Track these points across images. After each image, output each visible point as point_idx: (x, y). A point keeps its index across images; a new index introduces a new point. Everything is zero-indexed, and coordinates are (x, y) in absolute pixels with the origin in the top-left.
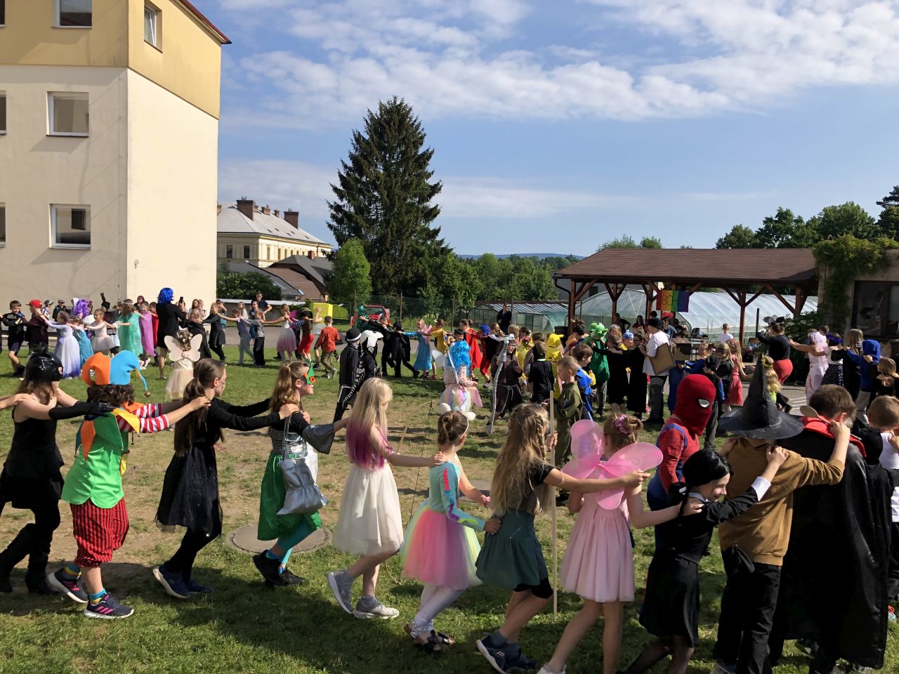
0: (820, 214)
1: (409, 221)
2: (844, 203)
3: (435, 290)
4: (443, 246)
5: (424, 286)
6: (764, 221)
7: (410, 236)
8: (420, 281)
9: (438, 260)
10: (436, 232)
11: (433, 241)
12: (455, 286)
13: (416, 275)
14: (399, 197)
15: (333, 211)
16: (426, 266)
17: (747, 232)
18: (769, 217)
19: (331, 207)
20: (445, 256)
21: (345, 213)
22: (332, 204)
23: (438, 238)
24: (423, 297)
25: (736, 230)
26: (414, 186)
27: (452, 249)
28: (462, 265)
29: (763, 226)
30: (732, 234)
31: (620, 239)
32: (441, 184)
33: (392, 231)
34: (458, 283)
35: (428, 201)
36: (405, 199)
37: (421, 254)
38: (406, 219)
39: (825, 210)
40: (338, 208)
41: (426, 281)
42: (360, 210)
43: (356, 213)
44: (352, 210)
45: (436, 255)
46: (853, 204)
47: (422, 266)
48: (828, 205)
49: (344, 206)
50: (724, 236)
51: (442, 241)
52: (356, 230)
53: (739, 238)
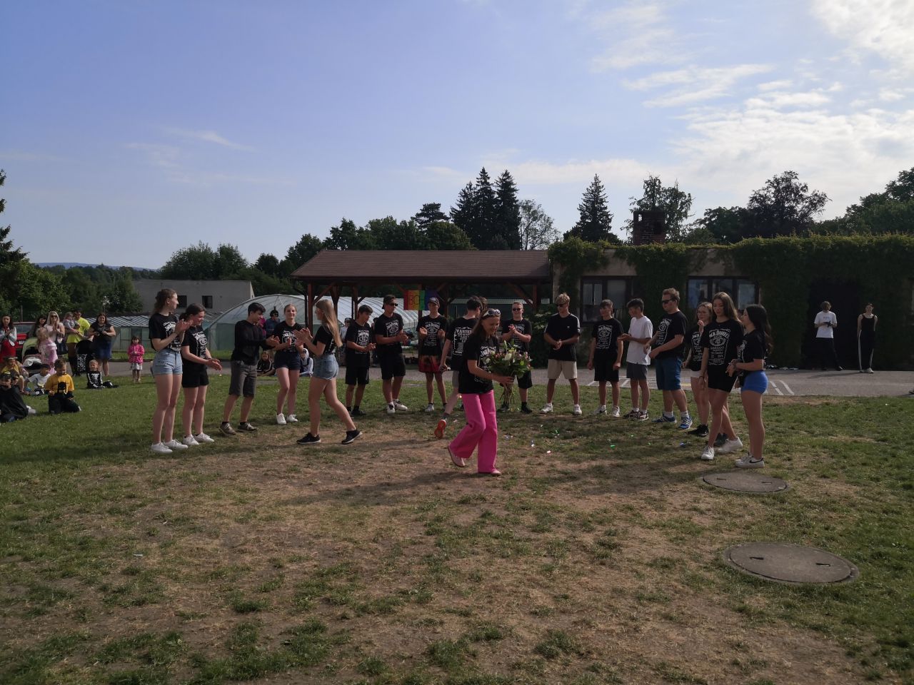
0: (367, 226)
2: (386, 217)
9: (8, 267)
17: (316, 241)
18: (335, 227)
20: (18, 261)
25: (306, 239)
27: (25, 254)
28: (40, 274)
29: (330, 236)
30: (301, 243)
31: (197, 246)
39: (370, 222)
45: (4, 261)
46: (392, 218)
48: (374, 218)
50: (295, 244)
53: (310, 247)
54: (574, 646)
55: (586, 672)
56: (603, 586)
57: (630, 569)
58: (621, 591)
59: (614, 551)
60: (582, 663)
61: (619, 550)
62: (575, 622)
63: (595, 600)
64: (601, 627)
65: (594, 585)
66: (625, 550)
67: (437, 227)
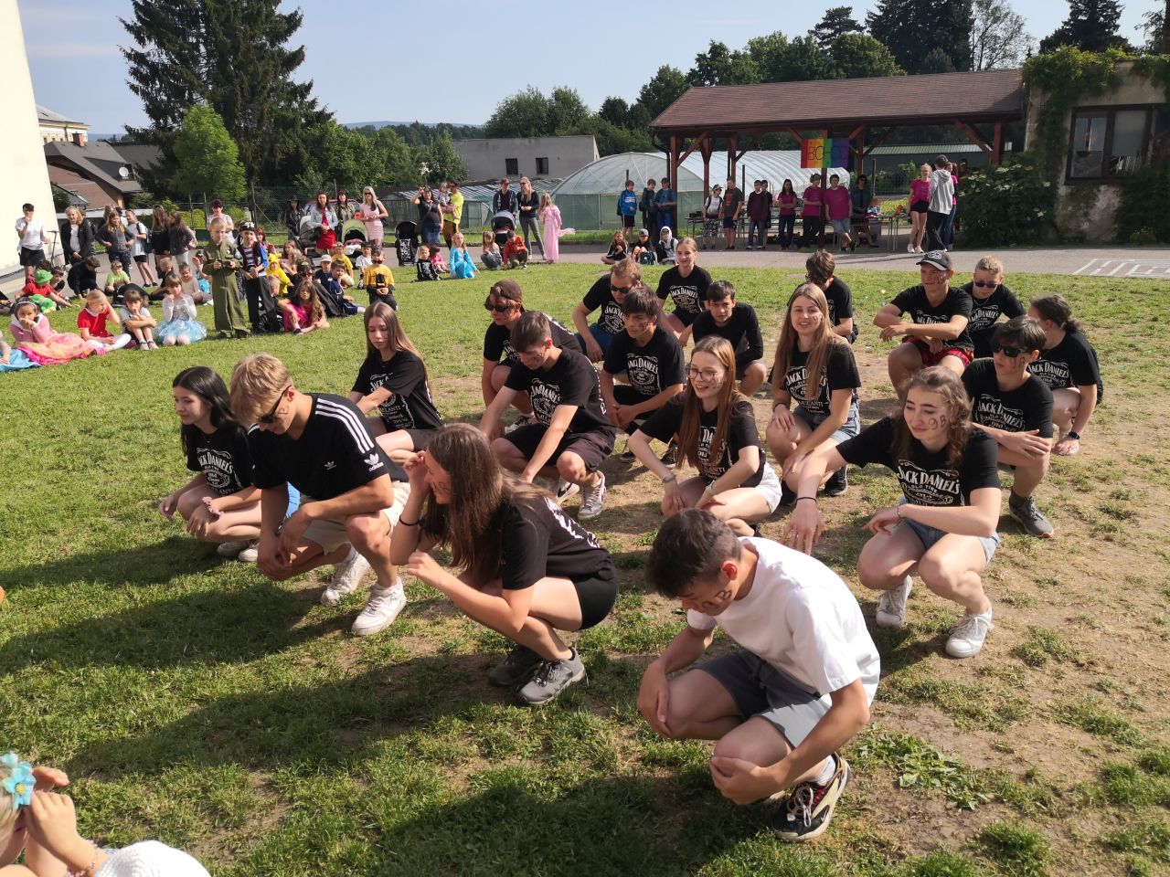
0: (746, 48)
1: (266, 73)
2: (771, 33)
3: (320, 176)
4: (318, 109)
5: (303, 171)
6: (698, 60)
8: (293, 166)
9: (315, 131)
10: (308, 88)
11: (301, 103)
12: (349, 169)
13: (288, 155)
15: (132, 64)
16: (299, 141)
17: (676, 74)
18: (701, 53)
19: (129, 56)
20: (324, 123)
21: (153, 66)
22: (129, 51)
23: (309, 98)
24: (305, 188)
25: (664, 72)
26: (263, 18)
27: (332, 114)
29: (695, 66)
30: (657, 79)
32: (300, 13)
33: (242, 89)
34: (351, 164)
35: (286, 40)
37: (289, 124)
38: (260, 70)
39: (751, 43)
40: (139, 58)
41: (303, 165)
44: (166, 59)
45: (309, 123)
47: (291, 143)
48: (754, 36)
49: (149, 54)
50: (650, 81)
51: (313, 103)
53: (668, 84)
54: (1069, 652)
55: (1089, 690)
56: (1110, 571)
57: (1154, 550)
58: (1139, 581)
59: (1126, 521)
60: (1083, 676)
61: (1134, 521)
62: (1069, 620)
63: (1099, 590)
64: (1110, 629)
65: (1097, 569)
66: (1142, 522)
67: (846, 43)
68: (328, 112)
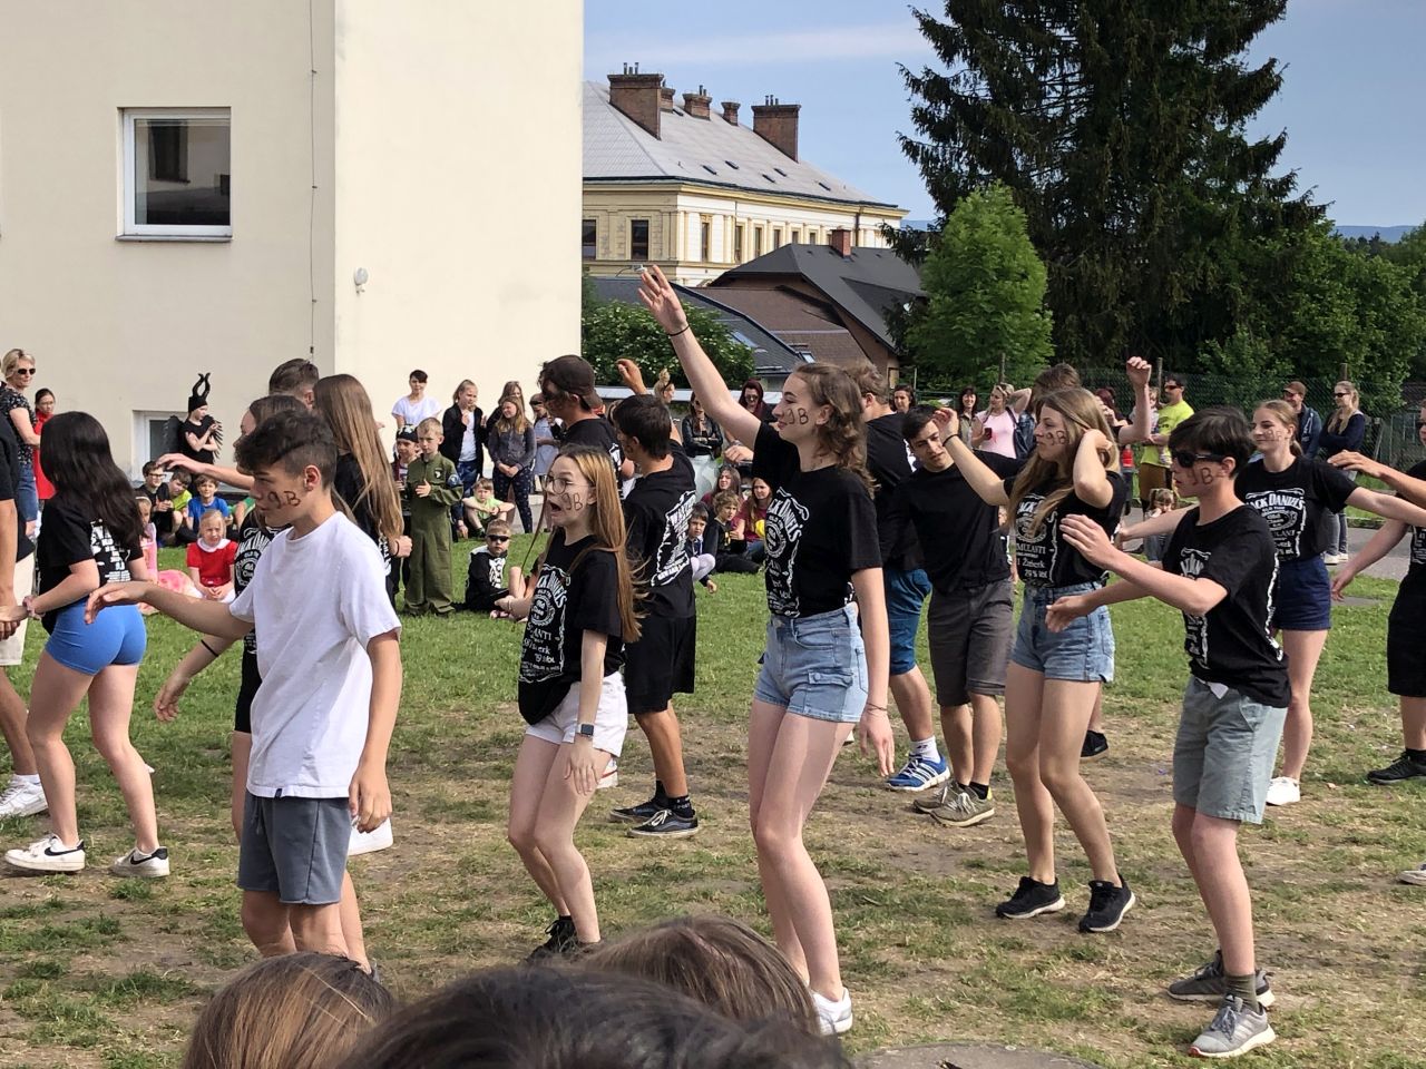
1: (1177, 119)
3: (1264, 346)
4: (1293, 196)
5: (1226, 333)
7: (1179, 169)
8: (1212, 316)
9: (1274, 246)
10: (1269, 151)
11: (1256, 183)
12: (1335, 334)
13: (1199, 295)
14: (1143, 40)
15: (919, 99)
16: (1233, 265)
19: (915, 84)
21: (959, 103)
22: (919, 75)
24: (1222, 371)
28: (1356, 261)
33: (1115, 153)
34: (1345, 323)
35: (1239, 48)
36: (1162, 46)
37: (1215, 229)
38: (1165, 110)
40: (935, 88)
41: (1230, 319)
42: (1009, 90)
43: (996, 100)
44: (983, 91)
45: (1268, 229)
47: (1217, 267)
49: (956, 80)
51: (1286, 183)
52: (995, 158)
68: (1315, 202)
